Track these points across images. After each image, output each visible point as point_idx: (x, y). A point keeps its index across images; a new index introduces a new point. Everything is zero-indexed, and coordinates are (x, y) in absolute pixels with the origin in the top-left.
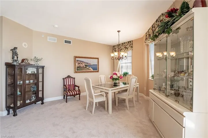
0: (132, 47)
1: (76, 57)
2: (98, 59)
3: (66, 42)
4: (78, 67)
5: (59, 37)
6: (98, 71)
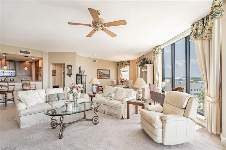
0: (129, 64)
1: (99, 70)
2: (109, 70)
3: (94, 61)
4: (99, 76)
5: (91, 59)
6: (109, 78)
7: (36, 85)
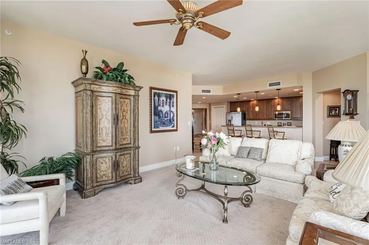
7: (284, 132)
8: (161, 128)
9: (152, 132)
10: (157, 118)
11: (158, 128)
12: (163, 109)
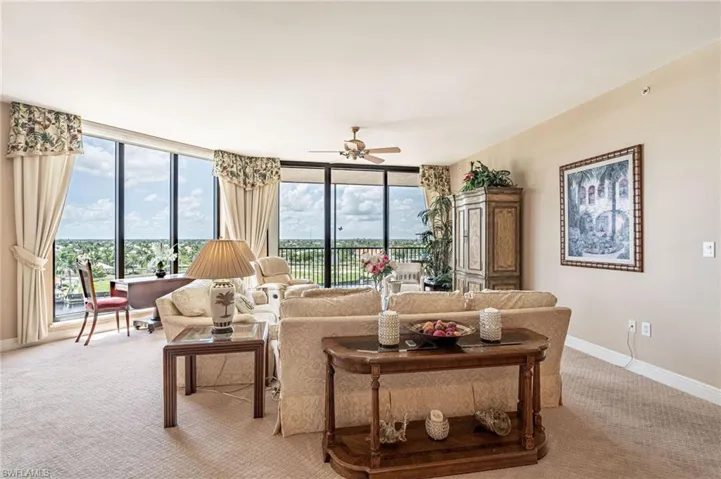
8: (586, 258)
9: (564, 263)
10: (577, 233)
11: (580, 255)
12: (591, 209)
